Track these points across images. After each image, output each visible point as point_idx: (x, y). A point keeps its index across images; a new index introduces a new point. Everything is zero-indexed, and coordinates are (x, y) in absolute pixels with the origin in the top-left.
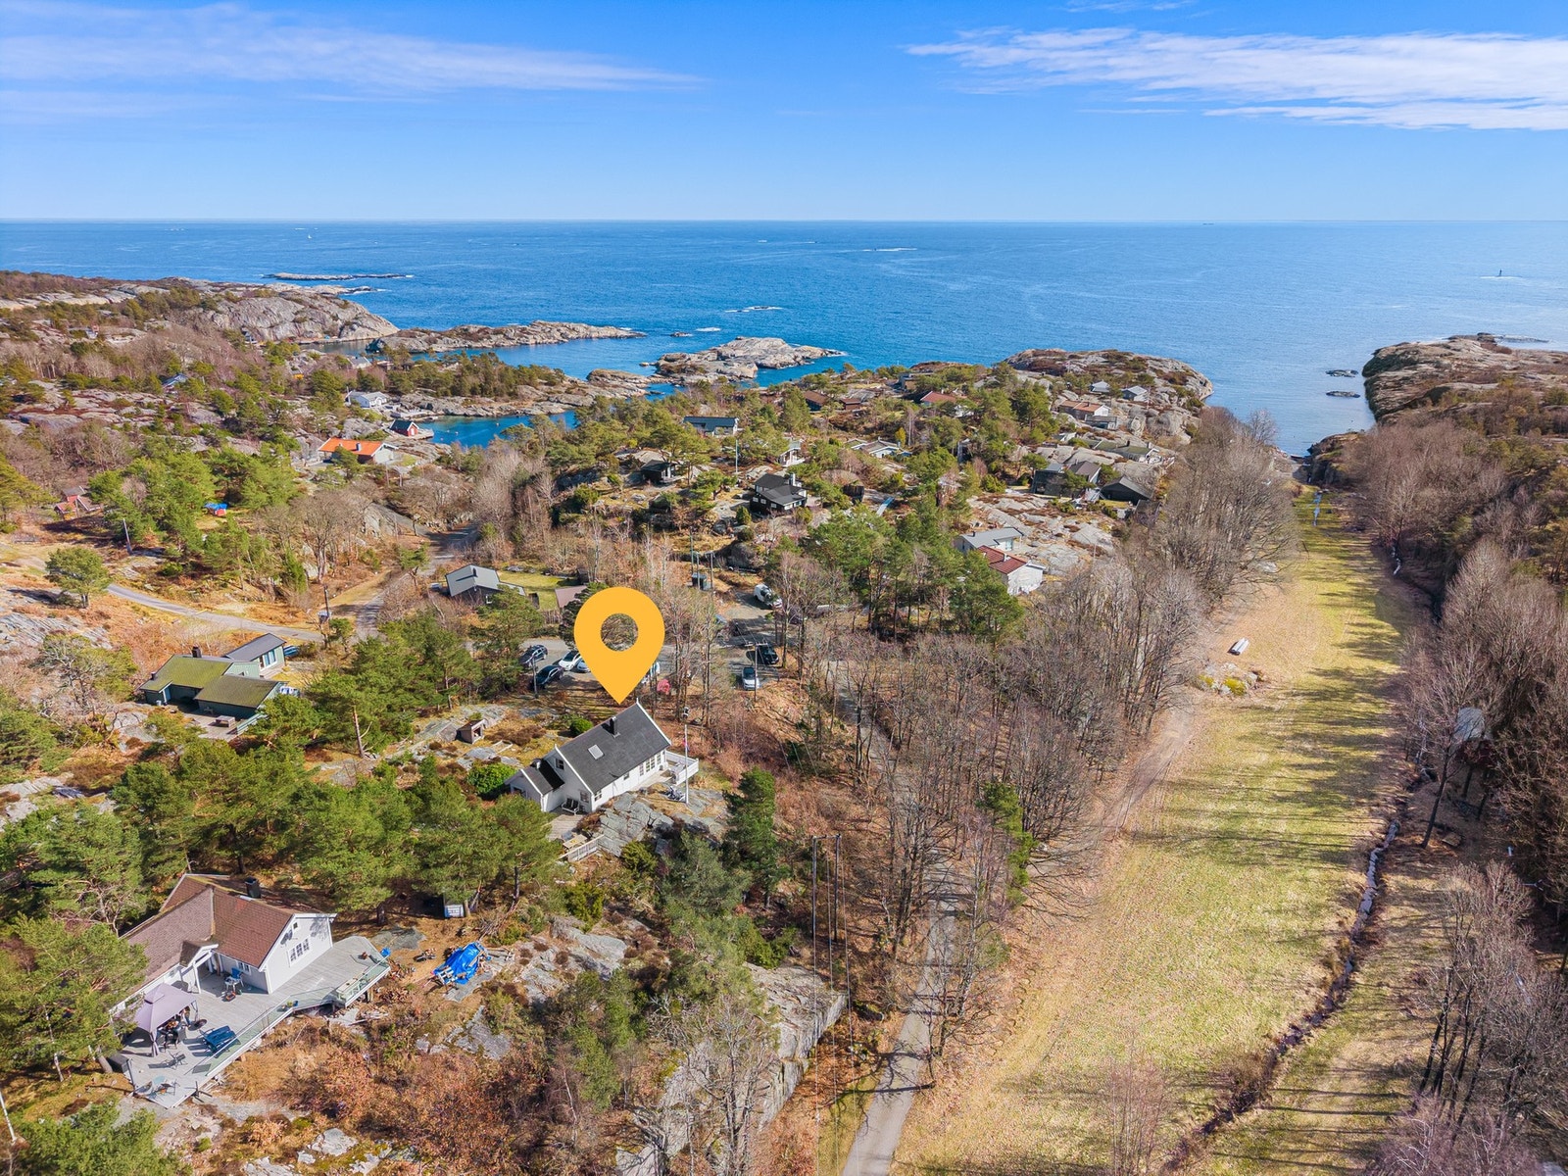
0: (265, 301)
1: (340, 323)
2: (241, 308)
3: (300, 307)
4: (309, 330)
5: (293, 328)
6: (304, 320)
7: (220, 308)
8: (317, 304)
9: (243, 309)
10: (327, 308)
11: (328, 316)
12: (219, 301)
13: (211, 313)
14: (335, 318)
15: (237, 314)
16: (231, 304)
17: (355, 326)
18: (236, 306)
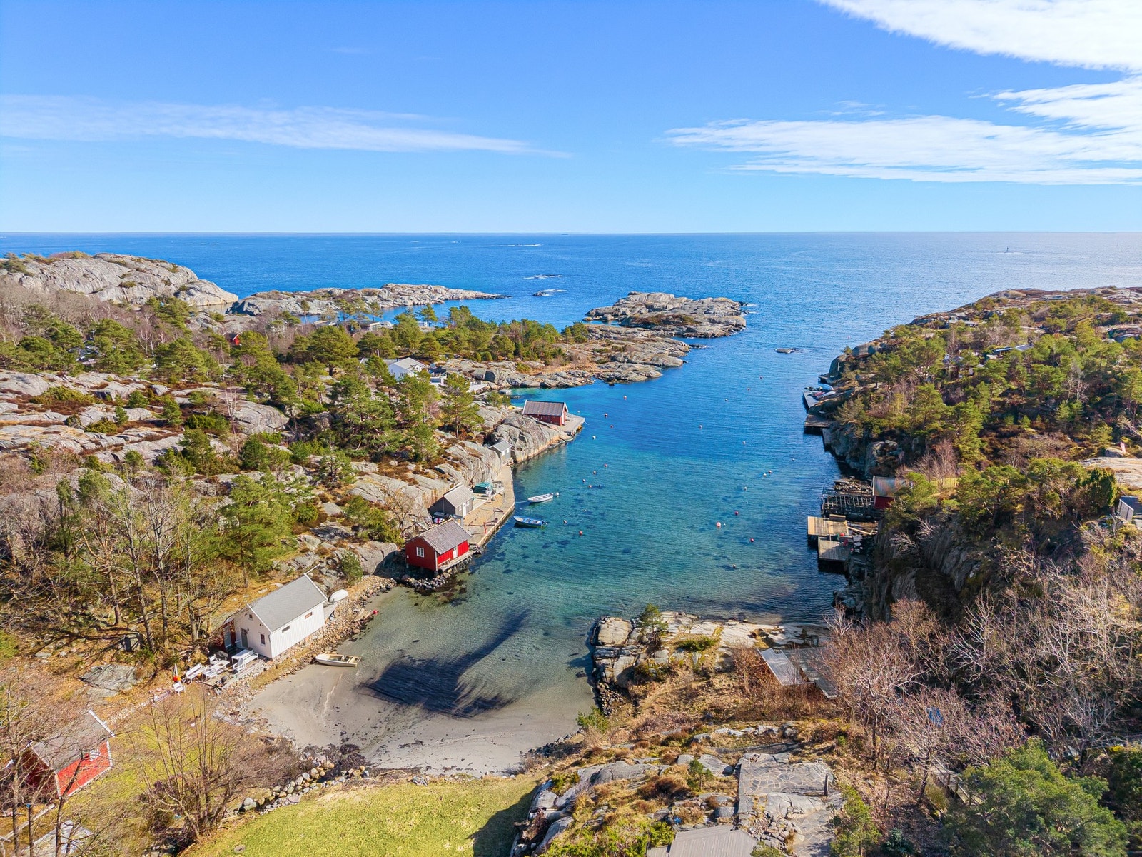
0: (85, 263)
1: (174, 289)
2: (56, 269)
3: (126, 270)
4: (138, 295)
5: (120, 294)
6: (132, 285)
7: (29, 270)
8: (143, 267)
9: (60, 269)
10: (156, 272)
11: (159, 280)
12: (26, 262)
13: (19, 275)
14: (167, 282)
15: (52, 277)
16: (42, 265)
17: (193, 291)
18: (50, 268)
